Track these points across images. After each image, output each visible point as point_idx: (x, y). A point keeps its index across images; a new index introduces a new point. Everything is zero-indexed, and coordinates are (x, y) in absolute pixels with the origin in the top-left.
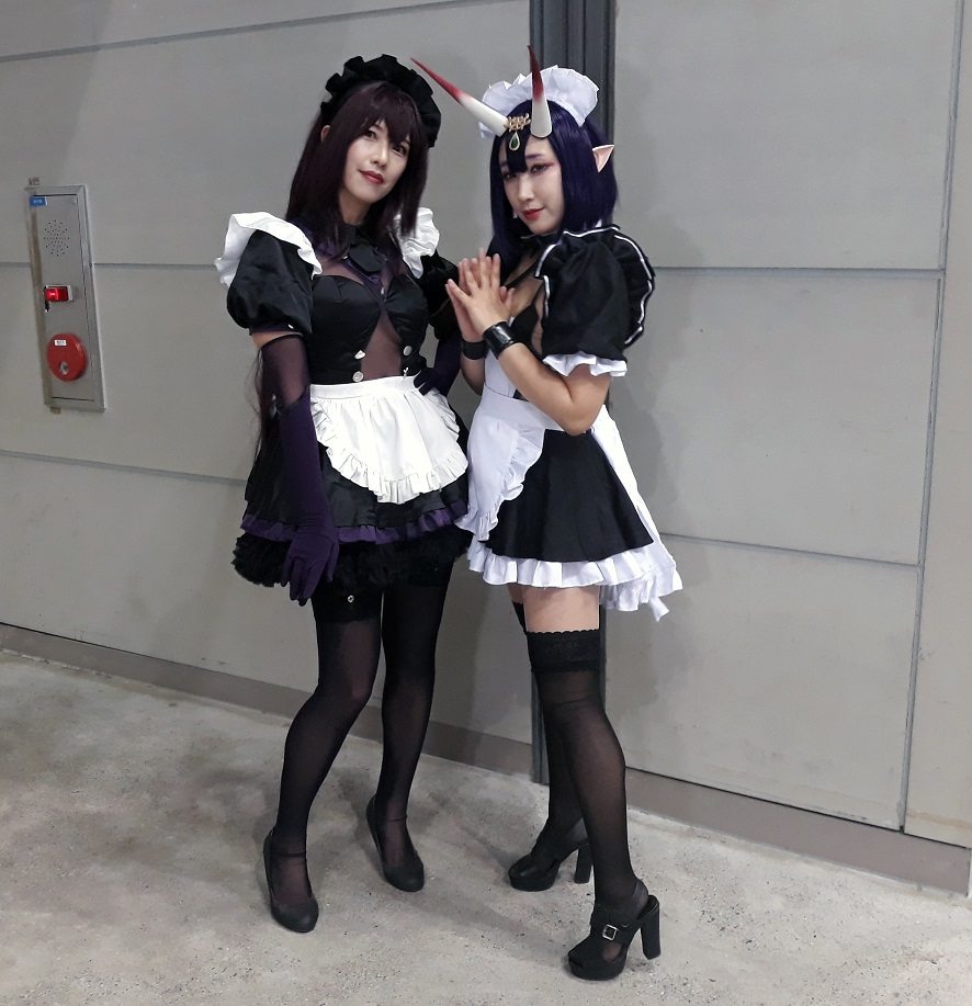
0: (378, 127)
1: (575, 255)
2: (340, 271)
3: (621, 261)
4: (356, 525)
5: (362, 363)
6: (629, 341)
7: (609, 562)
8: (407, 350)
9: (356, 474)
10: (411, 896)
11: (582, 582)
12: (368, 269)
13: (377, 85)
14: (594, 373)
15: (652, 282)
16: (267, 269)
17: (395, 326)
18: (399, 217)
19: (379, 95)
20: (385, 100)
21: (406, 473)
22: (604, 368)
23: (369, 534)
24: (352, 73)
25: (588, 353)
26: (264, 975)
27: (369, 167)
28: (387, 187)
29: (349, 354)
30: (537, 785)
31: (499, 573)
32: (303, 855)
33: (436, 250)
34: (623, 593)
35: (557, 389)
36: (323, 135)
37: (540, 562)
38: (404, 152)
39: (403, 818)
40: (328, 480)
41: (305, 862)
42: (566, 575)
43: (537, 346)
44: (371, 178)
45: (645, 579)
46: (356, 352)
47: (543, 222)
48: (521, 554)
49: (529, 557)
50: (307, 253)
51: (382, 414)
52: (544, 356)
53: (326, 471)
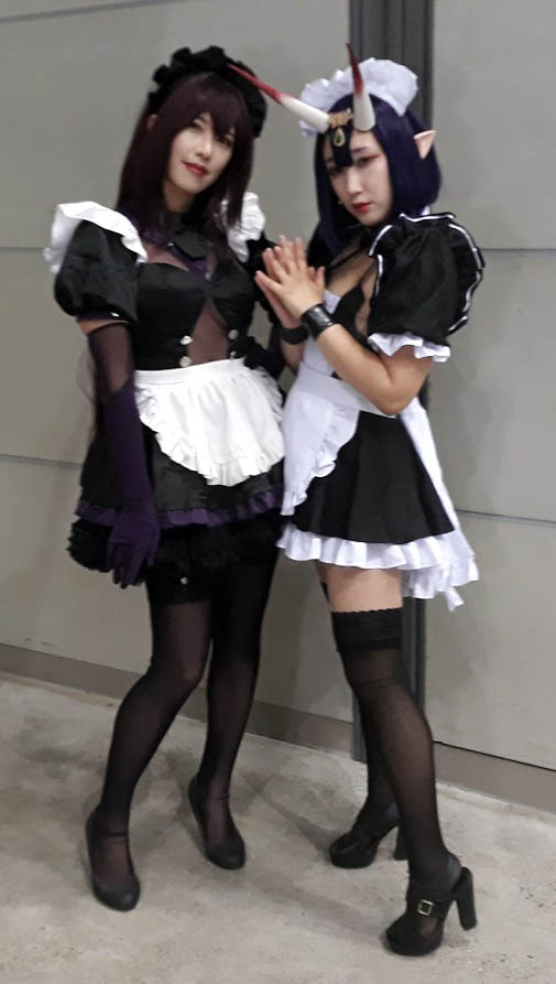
0: (203, 120)
1: (410, 238)
2: (167, 258)
3: (454, 249)
4: (188, 509)
5: (190, 349)
6: (452, 328)
7: (412, 546)
8: (233, 334)
9: (187, 458)
11: (385, 564)
12: (194, 255)
13: (204, 76)
14: (418, 356)
15: (480, 271)
16: (91, 258)
17: (220, 311)
18: (225, 203)
19: (204, 86)
20: (211, 92)
21: (235, 456)
22: (428, 352)
23: (201, 517)
24: (180, 64)
25: (415, 334)
27: (194, 159)
28: (209, 179)
30: (357, 763)
31: (303, 549)
32: (125, 834)
33: (263, 235)
34: (421, 579)
35: (377, 372)
36: (150, 124)
37: (344, 541)
38: (229, 144)
39: (225, 797)
40: (158, 465)
41: (127, 841)
42: (370, 555)
43: (361, 326)
44: (195, 170)
45: (441, 567)
46: (182, 337)
47: (373, 215)
48: (325, 532)
49: (332, 536)
50: (131, 241)
51: (210, 397)
52: (370, 334)
53: (155, 456)
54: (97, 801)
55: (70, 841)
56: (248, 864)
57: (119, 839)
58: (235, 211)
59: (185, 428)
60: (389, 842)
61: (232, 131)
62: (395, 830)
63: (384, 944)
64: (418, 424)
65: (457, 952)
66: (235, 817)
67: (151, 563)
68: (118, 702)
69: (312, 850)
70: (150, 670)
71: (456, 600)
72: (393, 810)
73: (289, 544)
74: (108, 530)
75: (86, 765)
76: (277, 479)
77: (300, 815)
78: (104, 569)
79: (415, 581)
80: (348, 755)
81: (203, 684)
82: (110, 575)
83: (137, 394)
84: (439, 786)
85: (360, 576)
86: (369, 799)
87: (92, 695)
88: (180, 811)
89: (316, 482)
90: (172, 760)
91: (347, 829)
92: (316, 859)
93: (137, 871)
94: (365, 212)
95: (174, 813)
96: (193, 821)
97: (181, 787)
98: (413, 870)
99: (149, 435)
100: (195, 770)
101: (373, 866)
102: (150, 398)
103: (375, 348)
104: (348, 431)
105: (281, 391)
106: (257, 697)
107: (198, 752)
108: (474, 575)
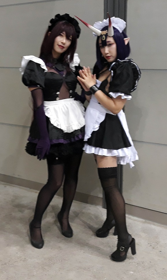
0: (63, 33)
1: (120, 66)
2: (53, 71)
3: (133, 69)
4: (58, 139)
5: (59, 95)
6: (132, 91)
7: (120, 150)
8: (71, 91)
9: (58, 125)
10: (69, 239)
11: (112, 155)
12: (60, 70)
13: (64, 21)
14: (123, 98)
15: (140, 75)
16: (32, 70)
17: (68, 85)
18: (69, 56)
19: (64, 24)
20: (65, 26)
21: (71, 124)
22: (126, 97)
23: (62, 141)
24: (57, 18)
25: (122, 92)
26: (29, 260)
27: (60, 44)
28: (64, 49)
29: (55, 93)
30: (104, 209)
31: (90, 150)
32: (40, 227)
33: (79, 65)
34: (123, 159)
35: (111, 102)
36: (49, 35)
37: (101, 148)
38: (70, 40)
39: (68, 218)
40: (50, 127)
41: (40, 229)
42: (108, 152)
43: (107, 90)
44: (61, 47)
45: (128, 156)
46: (57, 92)
47: (111, 59)
48: (96, 146)
49: (98, 147)
50: (43, 66)
51: (64, 109)
52: (109, 92)
53: (49, 124)
54: (32, 219)
55: (25, 229)
56: (73, 236)
57: (38, 229)
58: (72, 58)
59: (57, 117)
60: (112, 230)
61: (71, 36)
62: (114, 227)
63: (111, 259)
64: (122, 117)
65: (131, 261)
66: (70, 223)
67: (48, 153)
68: (39, 192)
69: (91, 232)
70: (48, 183)
71: (132, 165)
72: (113, 222)
73: (86, 149)
74: (36, 144)
75: (29, 209)
76: (83, 131)
77: (88, 223)
78: (35, 155)
79: (121, 160)
80: (101, 207)
81: (62, 187)
82: (36, 157)
83: (44, 108)
84: (127, 215)
85: (105, 158)
86: (107, 219)
87: (31, 190)
88: (55, 221)
89: (94, 132)
90: (53, 207)
91: (101, 227)
92: (92, 235)
93: (43, 238)
94: (109, 59)
95: (53, 222)
96: (59, 224)
97: (55, 214)
98: (119, 238)
99: (48, 119)
100: (59, 210)
101: (107, 237)
102: (48, 109)
103: (110, 96)
104: (102, 118)
105: (85, 107)
106: (77, 190)
107: (60, 206)
108: (137, 158)
